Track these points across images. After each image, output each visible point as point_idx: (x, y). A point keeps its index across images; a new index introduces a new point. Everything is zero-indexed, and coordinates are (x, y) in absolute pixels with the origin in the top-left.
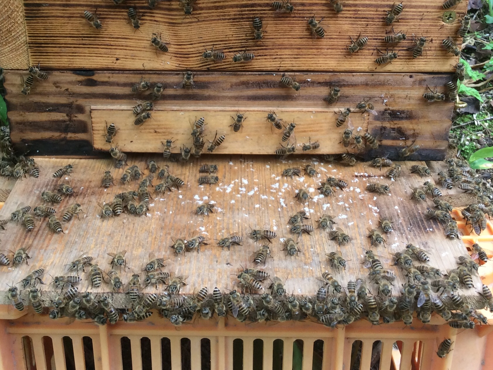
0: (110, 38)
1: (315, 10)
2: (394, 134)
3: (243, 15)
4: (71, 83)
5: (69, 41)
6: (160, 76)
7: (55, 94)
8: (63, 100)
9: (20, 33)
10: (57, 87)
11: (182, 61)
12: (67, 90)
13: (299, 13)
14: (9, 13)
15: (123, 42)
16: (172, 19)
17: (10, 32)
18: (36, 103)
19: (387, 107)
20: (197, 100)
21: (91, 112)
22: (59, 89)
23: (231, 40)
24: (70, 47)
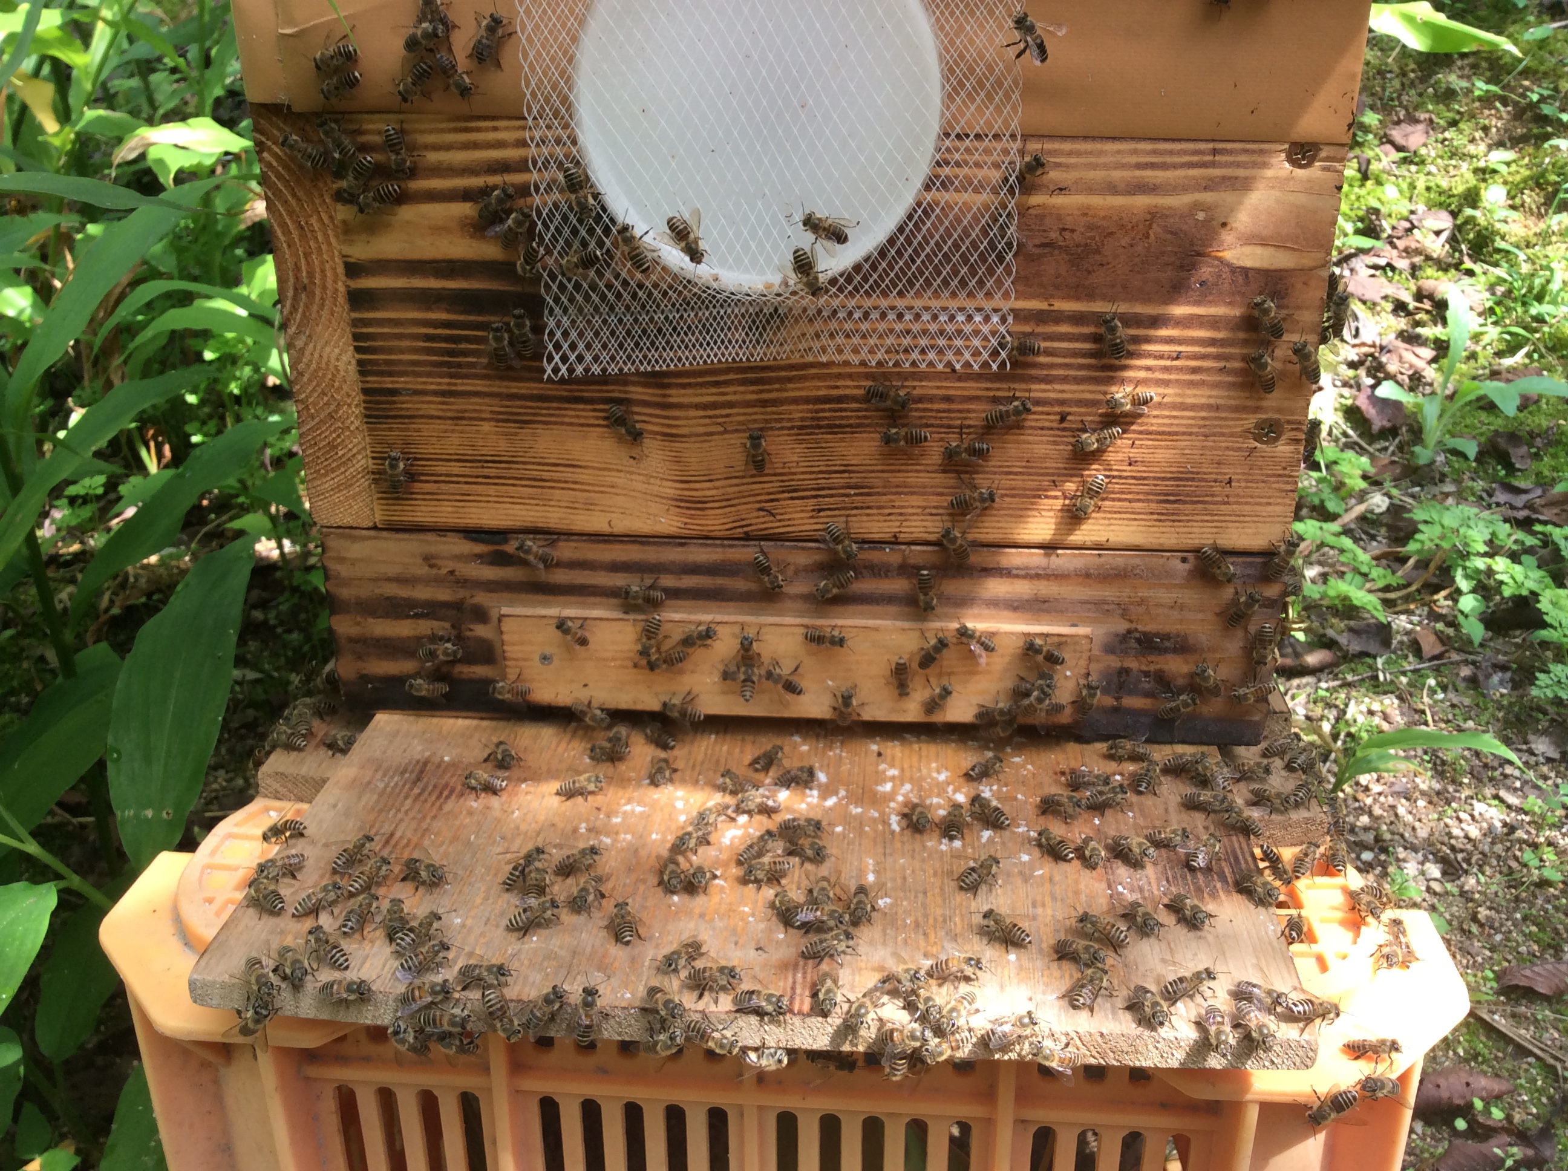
0: (539, 464)
1: (974, 411)
2: (1146, 685)
3: (819, 419)
4: (459, 558)
5: (456, 468)
6: (646, 548)
7: (427, 581)
8: (444, 595)
9: (355, 450)
10: (431, 566)
11: (692, 517)
12: (452, 572)
13: (941, 418)
14: (332, 407)
15: (567, 474)
16: (669, 426)
17: (336, 447)
18: (388, 598)
19: (1133, 626)
20: (723, 600)
21: (500, 621)
22: (434, 571)
23: (795, 474)
24: (458, 483)
